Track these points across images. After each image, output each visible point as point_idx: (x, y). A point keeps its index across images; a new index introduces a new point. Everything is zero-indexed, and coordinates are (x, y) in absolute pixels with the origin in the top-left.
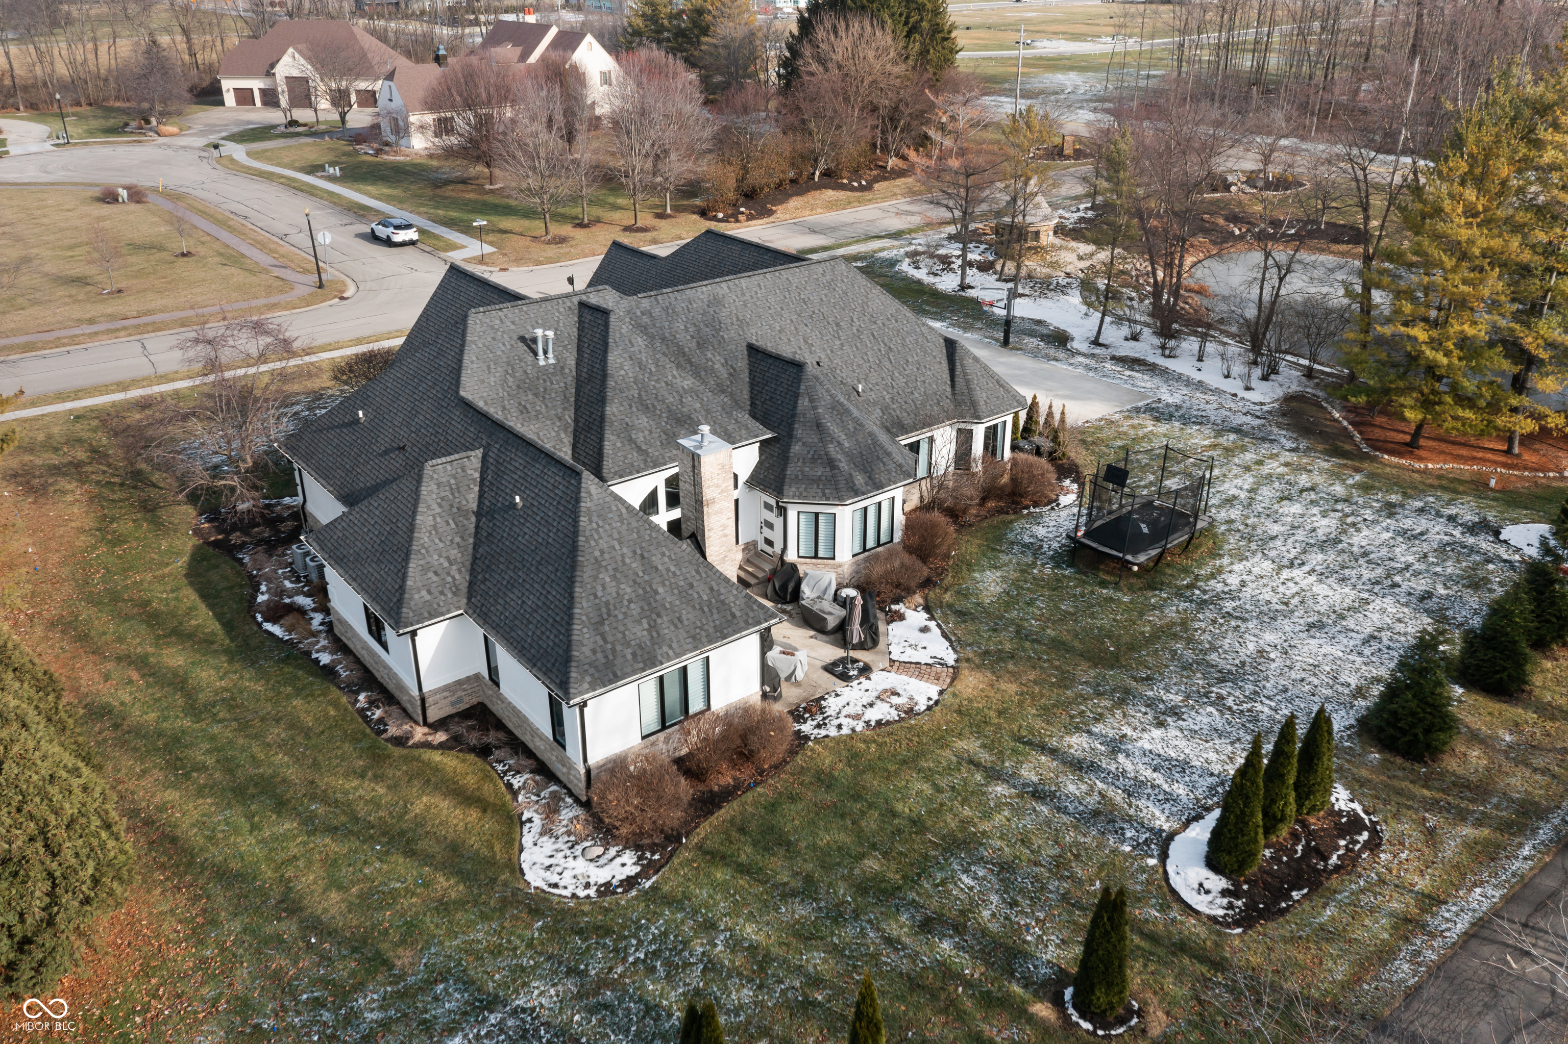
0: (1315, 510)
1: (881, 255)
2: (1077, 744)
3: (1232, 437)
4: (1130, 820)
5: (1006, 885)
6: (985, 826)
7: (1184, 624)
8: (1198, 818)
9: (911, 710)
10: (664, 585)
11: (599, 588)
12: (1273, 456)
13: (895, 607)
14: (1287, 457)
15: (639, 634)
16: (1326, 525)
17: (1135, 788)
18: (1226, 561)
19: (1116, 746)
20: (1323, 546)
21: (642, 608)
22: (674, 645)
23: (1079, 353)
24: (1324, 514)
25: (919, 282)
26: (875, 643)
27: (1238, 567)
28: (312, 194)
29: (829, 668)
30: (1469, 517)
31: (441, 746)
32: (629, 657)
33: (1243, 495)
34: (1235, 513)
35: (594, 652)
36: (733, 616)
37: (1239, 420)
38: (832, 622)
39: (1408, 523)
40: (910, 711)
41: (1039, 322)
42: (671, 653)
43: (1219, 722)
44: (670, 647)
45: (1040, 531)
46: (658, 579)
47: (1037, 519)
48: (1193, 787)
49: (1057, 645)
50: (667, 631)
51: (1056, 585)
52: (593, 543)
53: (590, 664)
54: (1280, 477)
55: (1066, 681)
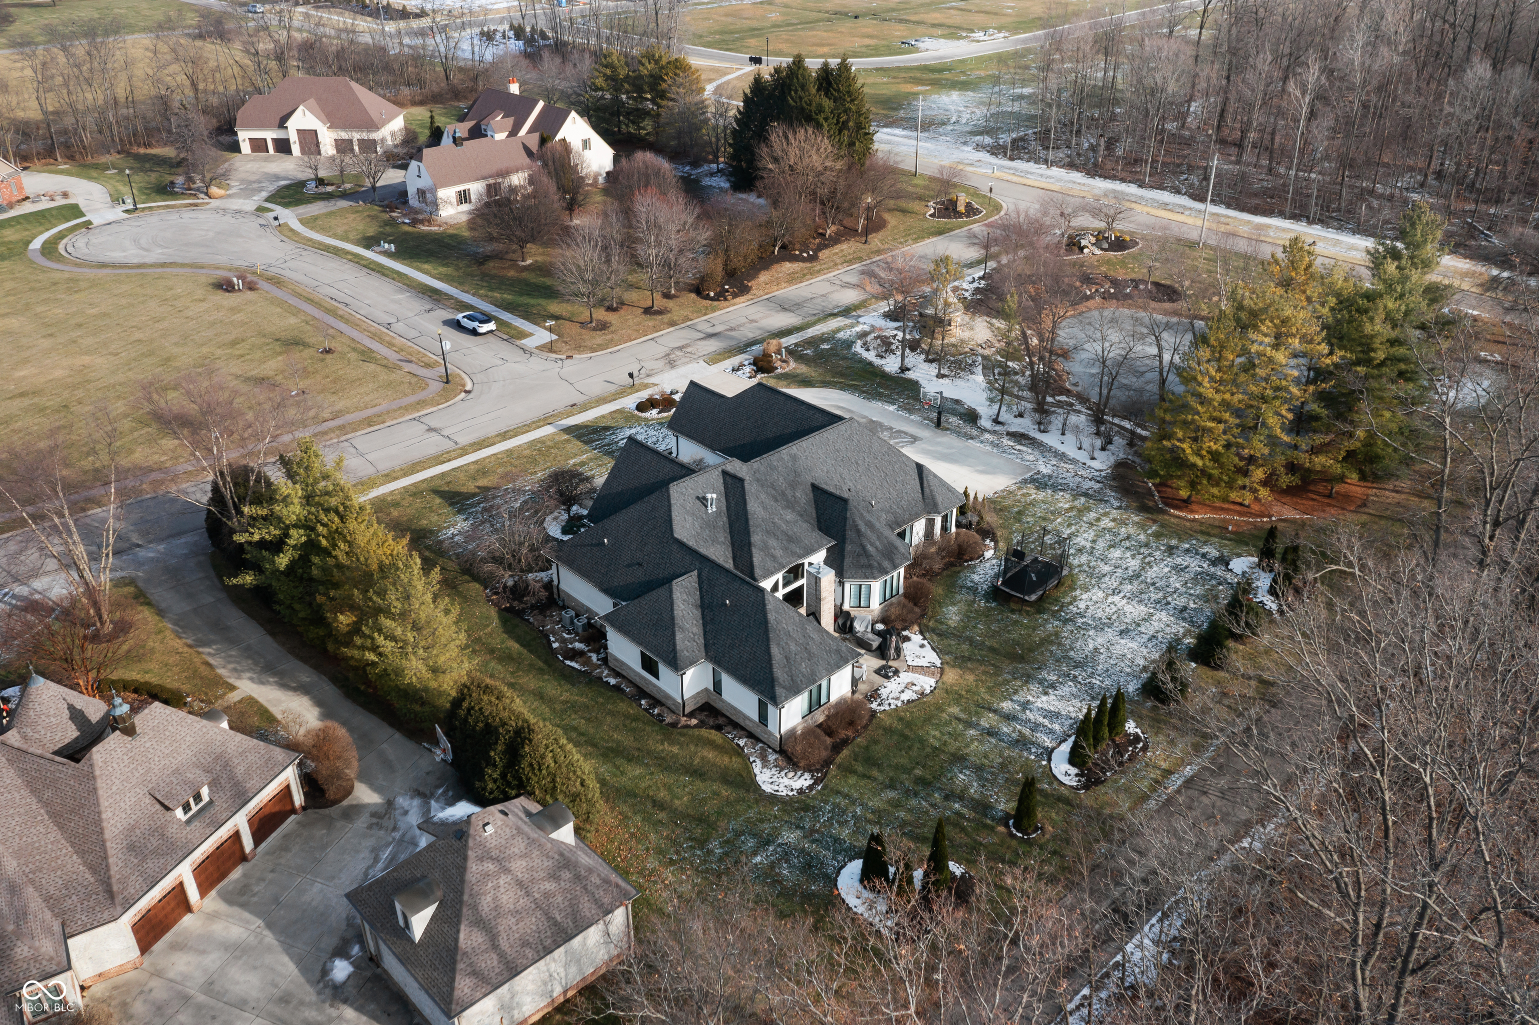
0: (1128, 554)
1: (839, 335)
2: (1007, 706)
3: (1083, 499)
4: (1033, 743)
5: (980, 778)
6: (967, 751)
7: (1057, 634)
8: (1065, 740)
10: (809, 644)
11: (781, 649)
12: (1106, 514)
13: (905, 633)
14: (1115, 513)
15: (802, 670)
16: (1134, 564)
17: (1036, 727)
18: (1078, 592)
19: (1025, 705)
20: (1131, 579)
21: (801, 657)
22: (818, 674)
23: (986, 430)
24: (1133, 557)
25: (870, 364)
26: (899, 656)
27: (1084, 596)
28: (384, 275)
29: (878, 672)
30: (1214, 553)
31: (695, 726)
32: (799, 682)
33: (1088, 545)
34: (1084, 559)
35: (784, 681)
36: (841, 656)
37: (1087, 485)
38: (875, 645)
39: (1179, 560)
40: (922, 694)
41: (957, 402)
42: (817, 678)
43: (1075, 690)
44: (816, 675)
45: (976, 578)
46: (806, 642)
47: (973, 569)
48: (1062, 725)
49: (992, 649)
50: (814, 668)
51: (987, 613)
52: (775, 627)
54: (1110, 530)
55: (998, 671)
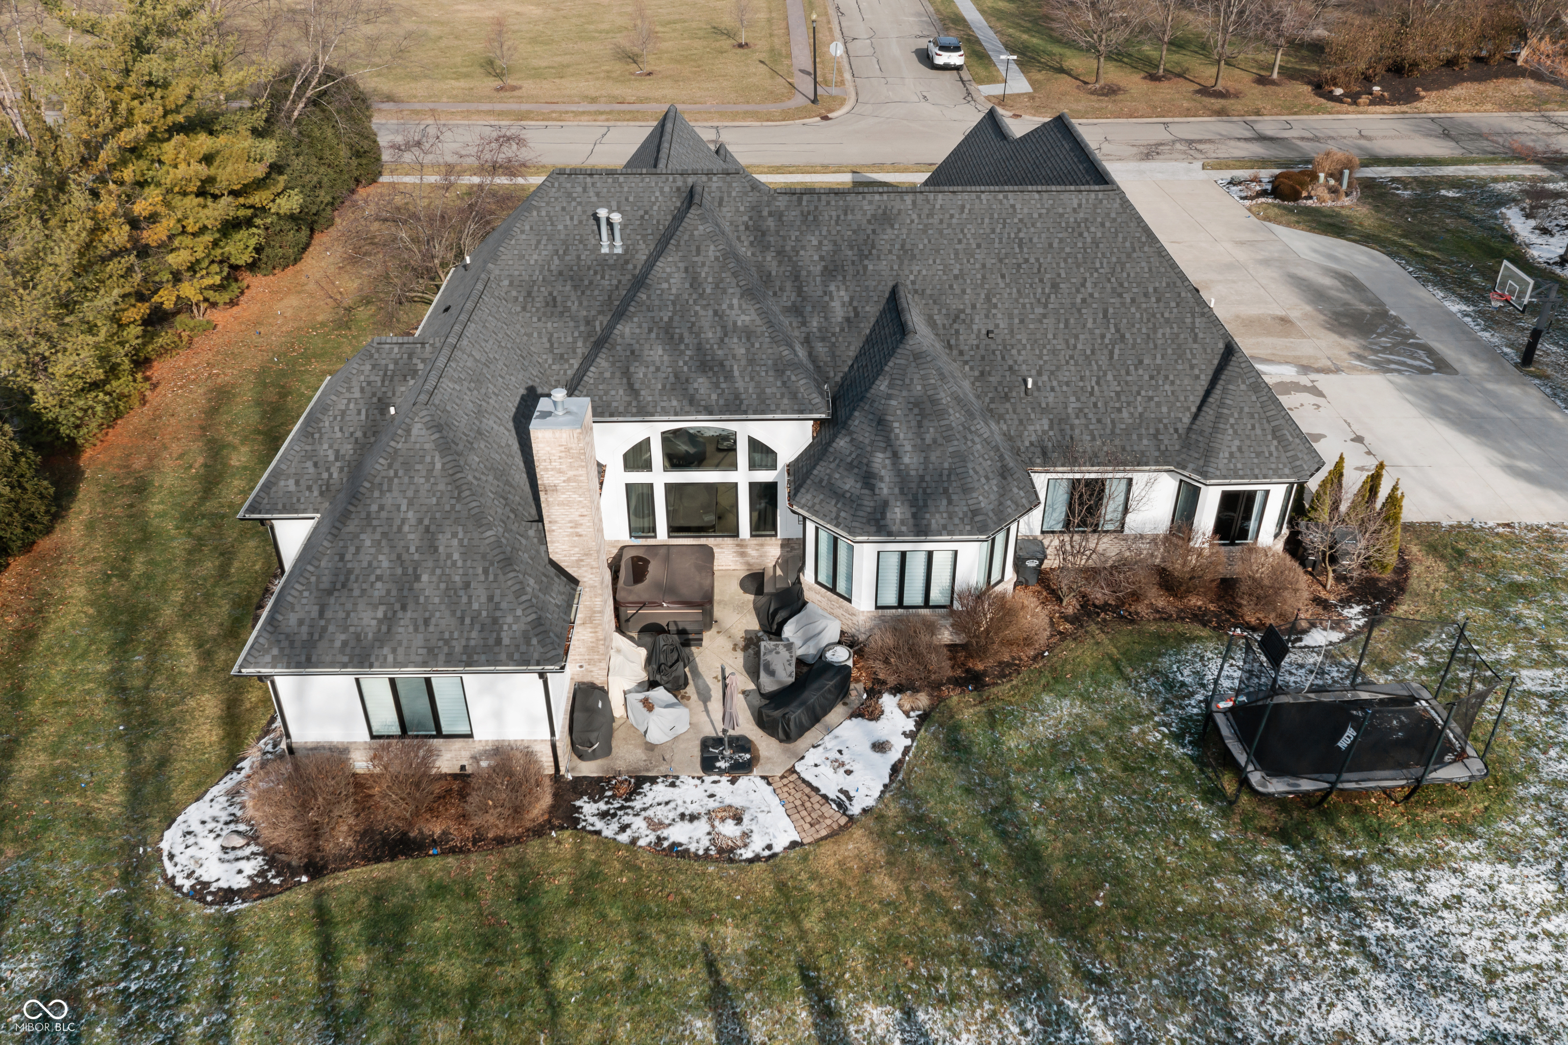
1: (1499, 186)
2: (871, 1022)
7: (1263, 921)
9: (732, 850)
10: (433, 573)
11: (352, 549)
13: (885, 698)
15: (366, 621)
18: (1471, 848)
21: (388, 592)
22: (401, 651)
25: (1511, 237)
26: (800, 734)
27: (1478, 869)
29: (709, 744)
32: (338, 644)
35: (301, 622)
36: (499, 641)
40: (725, 852)
42: (390, 658)
44: (394, 651)
46: (430, 564)
49: (1026, 856)
50: (403, 630)
51: (1139, 763)
52: (376, 494)
53: (288, 636)
55: (971, 917)
